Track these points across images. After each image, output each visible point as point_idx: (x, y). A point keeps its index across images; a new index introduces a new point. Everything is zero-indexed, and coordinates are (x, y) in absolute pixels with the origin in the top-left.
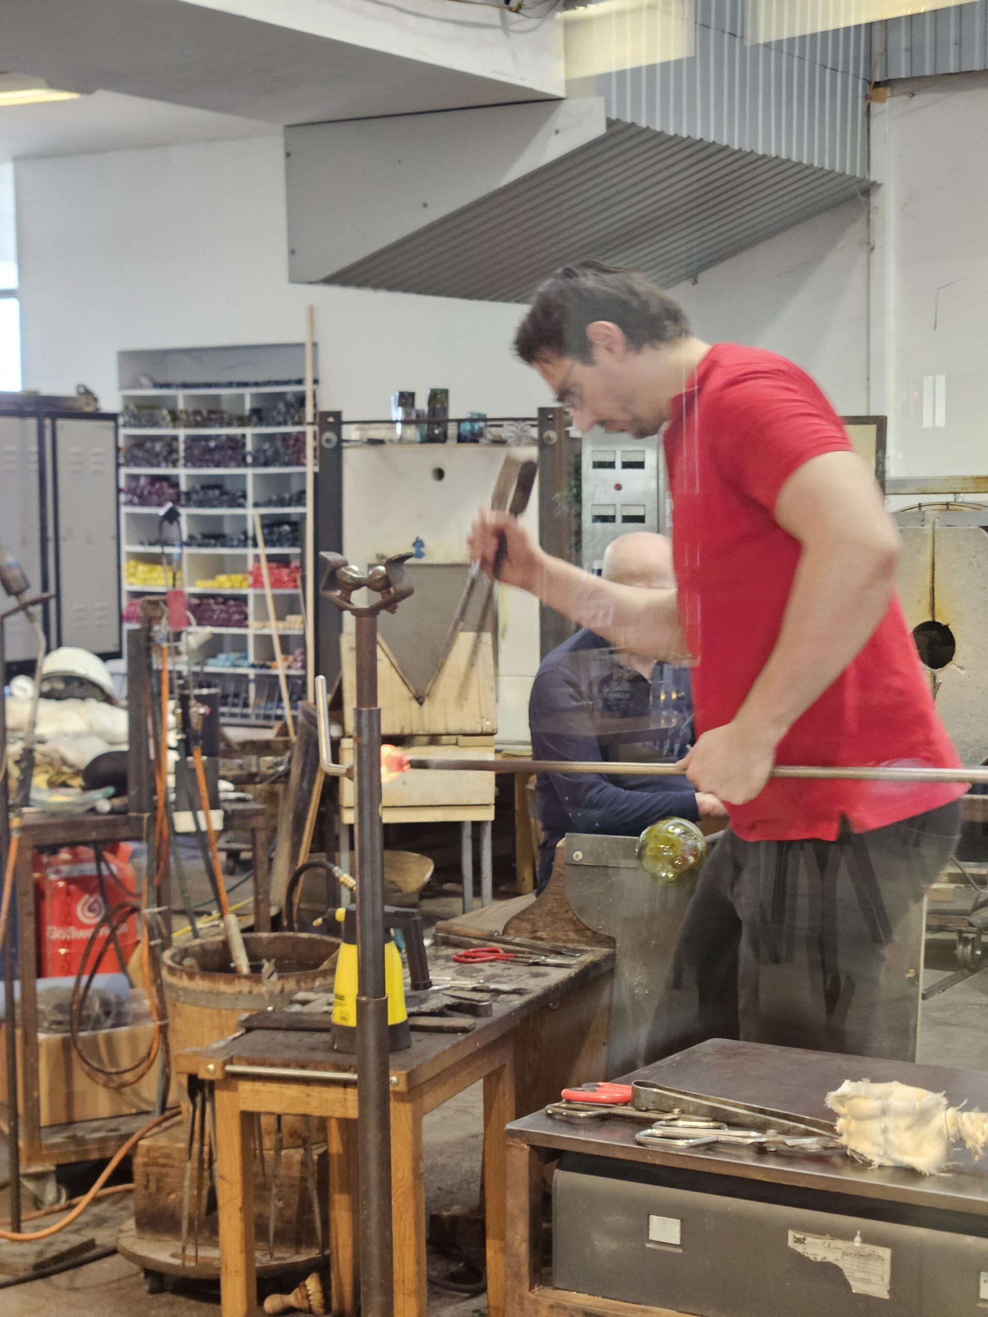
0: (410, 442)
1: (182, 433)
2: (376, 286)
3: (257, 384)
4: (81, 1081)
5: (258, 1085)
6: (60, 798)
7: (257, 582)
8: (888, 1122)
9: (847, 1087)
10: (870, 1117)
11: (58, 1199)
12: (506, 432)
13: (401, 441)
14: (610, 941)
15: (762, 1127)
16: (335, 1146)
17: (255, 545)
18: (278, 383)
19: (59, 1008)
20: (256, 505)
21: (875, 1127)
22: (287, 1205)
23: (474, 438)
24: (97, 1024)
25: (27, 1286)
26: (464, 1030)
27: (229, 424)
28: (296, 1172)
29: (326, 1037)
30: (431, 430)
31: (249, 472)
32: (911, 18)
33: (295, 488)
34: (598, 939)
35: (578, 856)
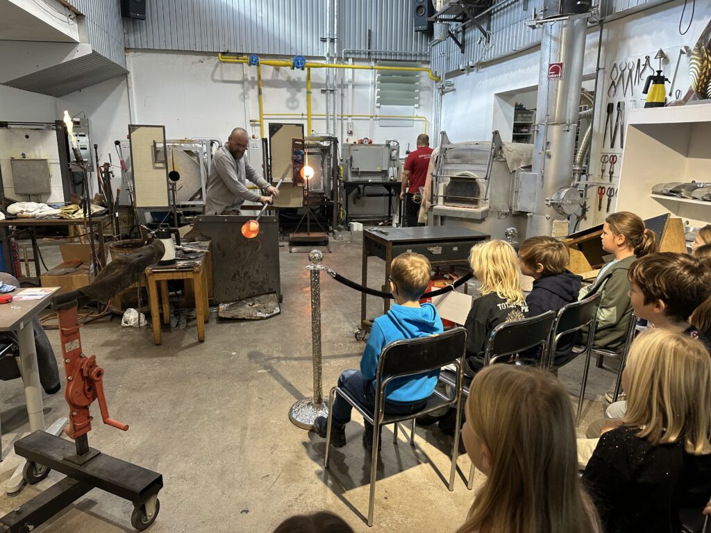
5: (160, 274)
12: (47, 126)
35: (200, 220)
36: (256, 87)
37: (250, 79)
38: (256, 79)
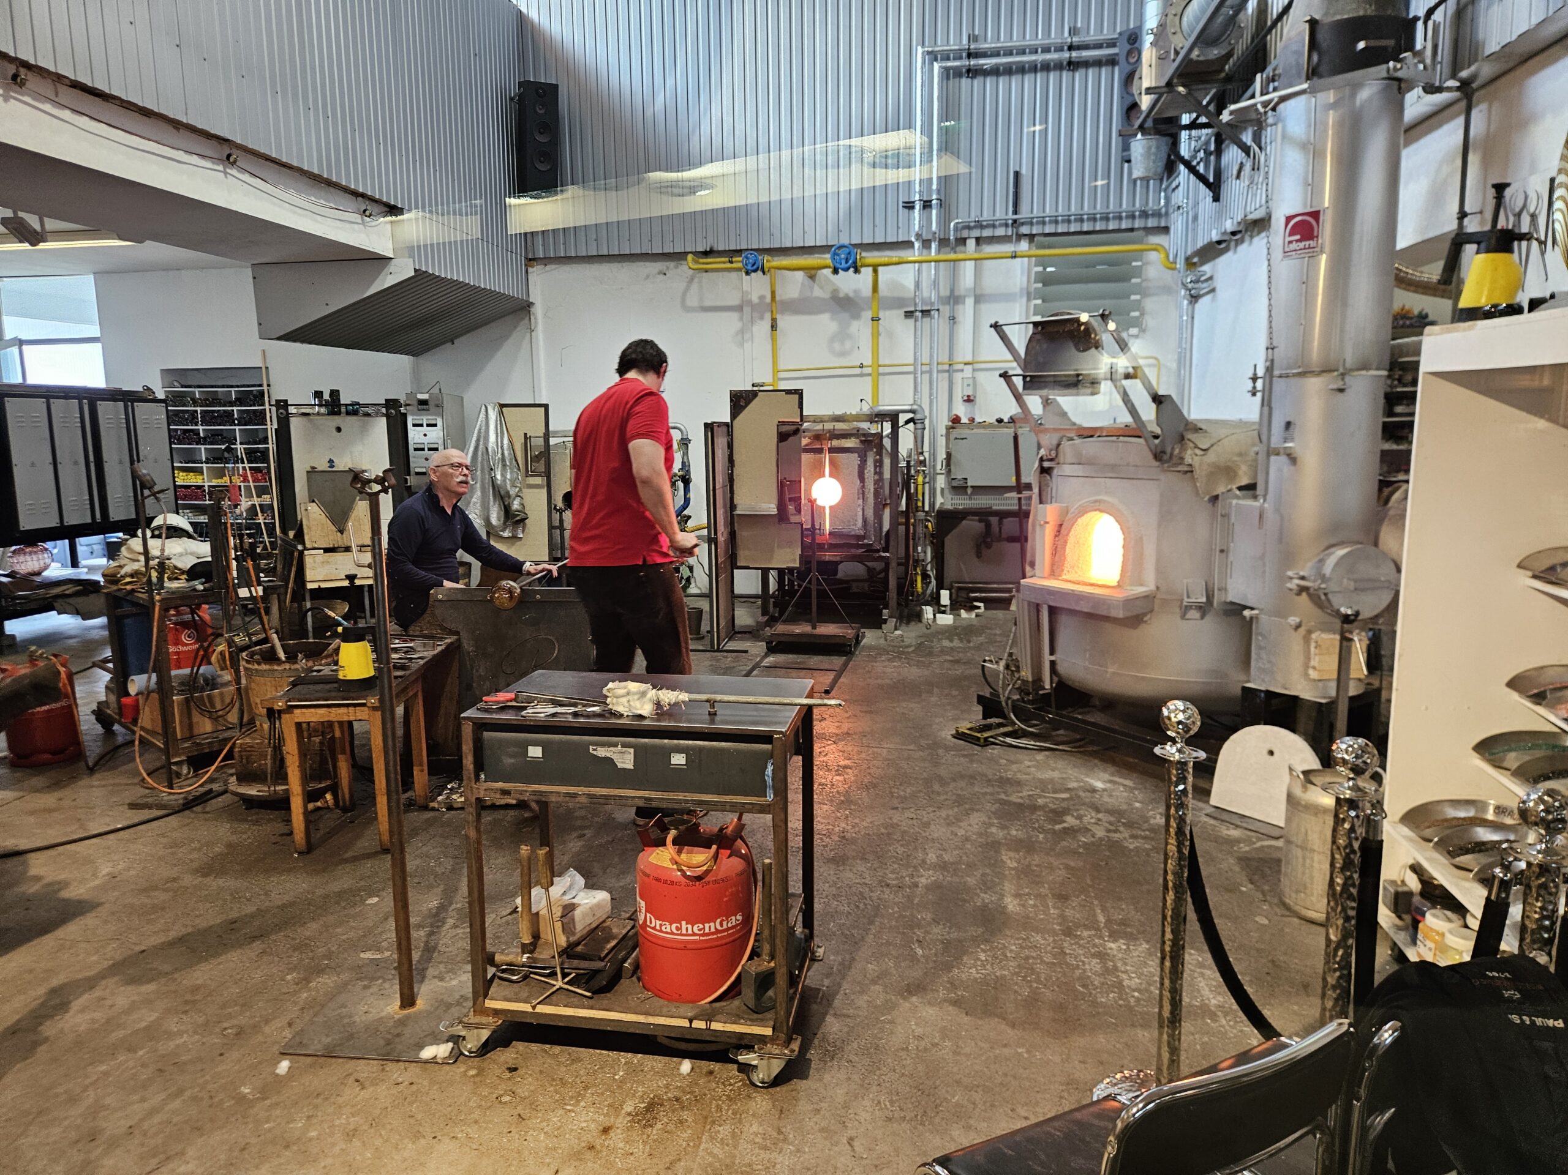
0: (323, 415)
1: (199, 409)
2: (303, 342)
3: (238, 386)
4: (196, 717)
5: (304, 710)
6: (175, 585)
7: (245, 480)
8: (629, 697)
9: (611, 685)
10: (623, 696)
11: (189, 773)
12: (370, 410)
13: (318, 414)
14: (457, 633)
15: (575, 705)
16: (338, 734)
17: (243, 462)
18: (249, 386)
19: (182, 684)
20: (241, 443)
21: (624, 700)
22: (314, 762)
23: (355, 413)
24: (203, 690)
25: (180, 814)
26: (401, 677)
27: (225, 406)
28: (317, 747)
29: (336, 685)
30: (333, 409)
31: (237, 428)
32: (543, 232)
33: (261, 436)
34: (452, 632)
35: (440, 597)
36: (768, 316)
37: (755, 300)
38: (768, 299)
